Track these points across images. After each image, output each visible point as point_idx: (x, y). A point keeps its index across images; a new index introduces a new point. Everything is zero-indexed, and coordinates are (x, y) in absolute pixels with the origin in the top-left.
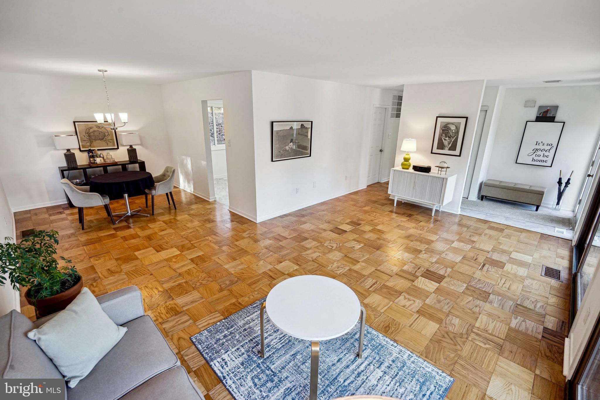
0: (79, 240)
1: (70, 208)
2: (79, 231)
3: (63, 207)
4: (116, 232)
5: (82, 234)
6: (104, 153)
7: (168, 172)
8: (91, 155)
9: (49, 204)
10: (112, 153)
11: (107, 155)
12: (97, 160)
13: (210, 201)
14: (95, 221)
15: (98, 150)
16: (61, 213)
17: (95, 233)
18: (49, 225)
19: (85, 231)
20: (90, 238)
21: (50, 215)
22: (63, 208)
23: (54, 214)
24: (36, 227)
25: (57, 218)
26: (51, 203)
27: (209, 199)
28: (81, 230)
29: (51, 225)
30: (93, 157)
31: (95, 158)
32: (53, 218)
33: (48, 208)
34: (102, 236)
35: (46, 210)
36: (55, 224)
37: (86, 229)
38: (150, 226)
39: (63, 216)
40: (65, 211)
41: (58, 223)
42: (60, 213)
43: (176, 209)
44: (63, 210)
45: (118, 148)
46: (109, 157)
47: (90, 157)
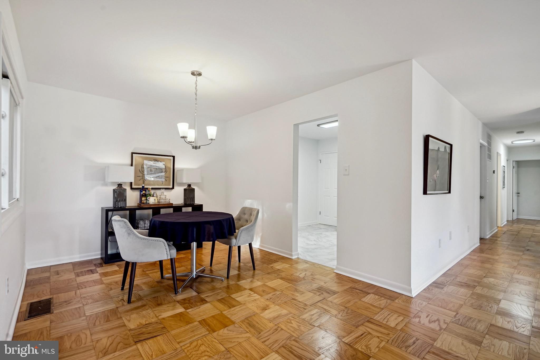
0: (125, 325)
1: (104, 265)
2: (123, 305)
3: (94, 262)
4: (186, 308)
5: (128, 311)
6: (158, 192)
7: (245, 214)
8: (143, 194)
9: (77, 258)
10: (166, 193)
11: (160, 195)
12: (150, 200)
13: (293, 258)
14: (144, 287)
15: (152, 189)
16: (92, 272)
17: (149, 311)
18: (74, 292)
19: (132, 306)
20: (143, 322)
21: (78, 275)
22: (95, 265)
23: (82, 274)
24: (54, 296)
25: (86, 280)
26: (80, 257)
27: (291, 255)
28: (126, 303)
29: (78, 292)
30: (145, 195)
31: (148, 197)
32: (81, 279)
33: (75, 265)
34: (164, 319)
35: (71, 267)
36: (83, 290)
37: (134, 302)
38: (237, 299)
39: (96, 276)
40: (98, 269)
41: (89, 289)
42: (90, 272)
43: (254, 269)
44: (95, 268)
45: (173, 188)
46: (163, 197)
47: (142, 196)
